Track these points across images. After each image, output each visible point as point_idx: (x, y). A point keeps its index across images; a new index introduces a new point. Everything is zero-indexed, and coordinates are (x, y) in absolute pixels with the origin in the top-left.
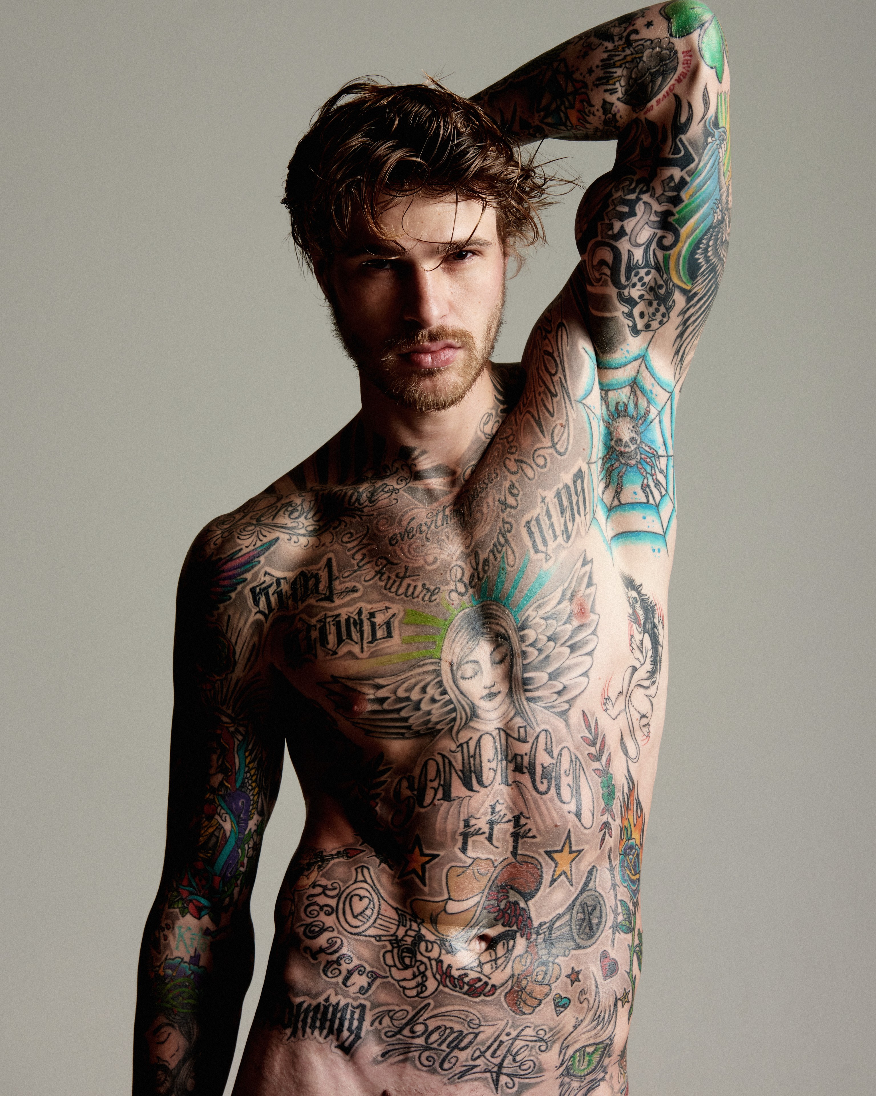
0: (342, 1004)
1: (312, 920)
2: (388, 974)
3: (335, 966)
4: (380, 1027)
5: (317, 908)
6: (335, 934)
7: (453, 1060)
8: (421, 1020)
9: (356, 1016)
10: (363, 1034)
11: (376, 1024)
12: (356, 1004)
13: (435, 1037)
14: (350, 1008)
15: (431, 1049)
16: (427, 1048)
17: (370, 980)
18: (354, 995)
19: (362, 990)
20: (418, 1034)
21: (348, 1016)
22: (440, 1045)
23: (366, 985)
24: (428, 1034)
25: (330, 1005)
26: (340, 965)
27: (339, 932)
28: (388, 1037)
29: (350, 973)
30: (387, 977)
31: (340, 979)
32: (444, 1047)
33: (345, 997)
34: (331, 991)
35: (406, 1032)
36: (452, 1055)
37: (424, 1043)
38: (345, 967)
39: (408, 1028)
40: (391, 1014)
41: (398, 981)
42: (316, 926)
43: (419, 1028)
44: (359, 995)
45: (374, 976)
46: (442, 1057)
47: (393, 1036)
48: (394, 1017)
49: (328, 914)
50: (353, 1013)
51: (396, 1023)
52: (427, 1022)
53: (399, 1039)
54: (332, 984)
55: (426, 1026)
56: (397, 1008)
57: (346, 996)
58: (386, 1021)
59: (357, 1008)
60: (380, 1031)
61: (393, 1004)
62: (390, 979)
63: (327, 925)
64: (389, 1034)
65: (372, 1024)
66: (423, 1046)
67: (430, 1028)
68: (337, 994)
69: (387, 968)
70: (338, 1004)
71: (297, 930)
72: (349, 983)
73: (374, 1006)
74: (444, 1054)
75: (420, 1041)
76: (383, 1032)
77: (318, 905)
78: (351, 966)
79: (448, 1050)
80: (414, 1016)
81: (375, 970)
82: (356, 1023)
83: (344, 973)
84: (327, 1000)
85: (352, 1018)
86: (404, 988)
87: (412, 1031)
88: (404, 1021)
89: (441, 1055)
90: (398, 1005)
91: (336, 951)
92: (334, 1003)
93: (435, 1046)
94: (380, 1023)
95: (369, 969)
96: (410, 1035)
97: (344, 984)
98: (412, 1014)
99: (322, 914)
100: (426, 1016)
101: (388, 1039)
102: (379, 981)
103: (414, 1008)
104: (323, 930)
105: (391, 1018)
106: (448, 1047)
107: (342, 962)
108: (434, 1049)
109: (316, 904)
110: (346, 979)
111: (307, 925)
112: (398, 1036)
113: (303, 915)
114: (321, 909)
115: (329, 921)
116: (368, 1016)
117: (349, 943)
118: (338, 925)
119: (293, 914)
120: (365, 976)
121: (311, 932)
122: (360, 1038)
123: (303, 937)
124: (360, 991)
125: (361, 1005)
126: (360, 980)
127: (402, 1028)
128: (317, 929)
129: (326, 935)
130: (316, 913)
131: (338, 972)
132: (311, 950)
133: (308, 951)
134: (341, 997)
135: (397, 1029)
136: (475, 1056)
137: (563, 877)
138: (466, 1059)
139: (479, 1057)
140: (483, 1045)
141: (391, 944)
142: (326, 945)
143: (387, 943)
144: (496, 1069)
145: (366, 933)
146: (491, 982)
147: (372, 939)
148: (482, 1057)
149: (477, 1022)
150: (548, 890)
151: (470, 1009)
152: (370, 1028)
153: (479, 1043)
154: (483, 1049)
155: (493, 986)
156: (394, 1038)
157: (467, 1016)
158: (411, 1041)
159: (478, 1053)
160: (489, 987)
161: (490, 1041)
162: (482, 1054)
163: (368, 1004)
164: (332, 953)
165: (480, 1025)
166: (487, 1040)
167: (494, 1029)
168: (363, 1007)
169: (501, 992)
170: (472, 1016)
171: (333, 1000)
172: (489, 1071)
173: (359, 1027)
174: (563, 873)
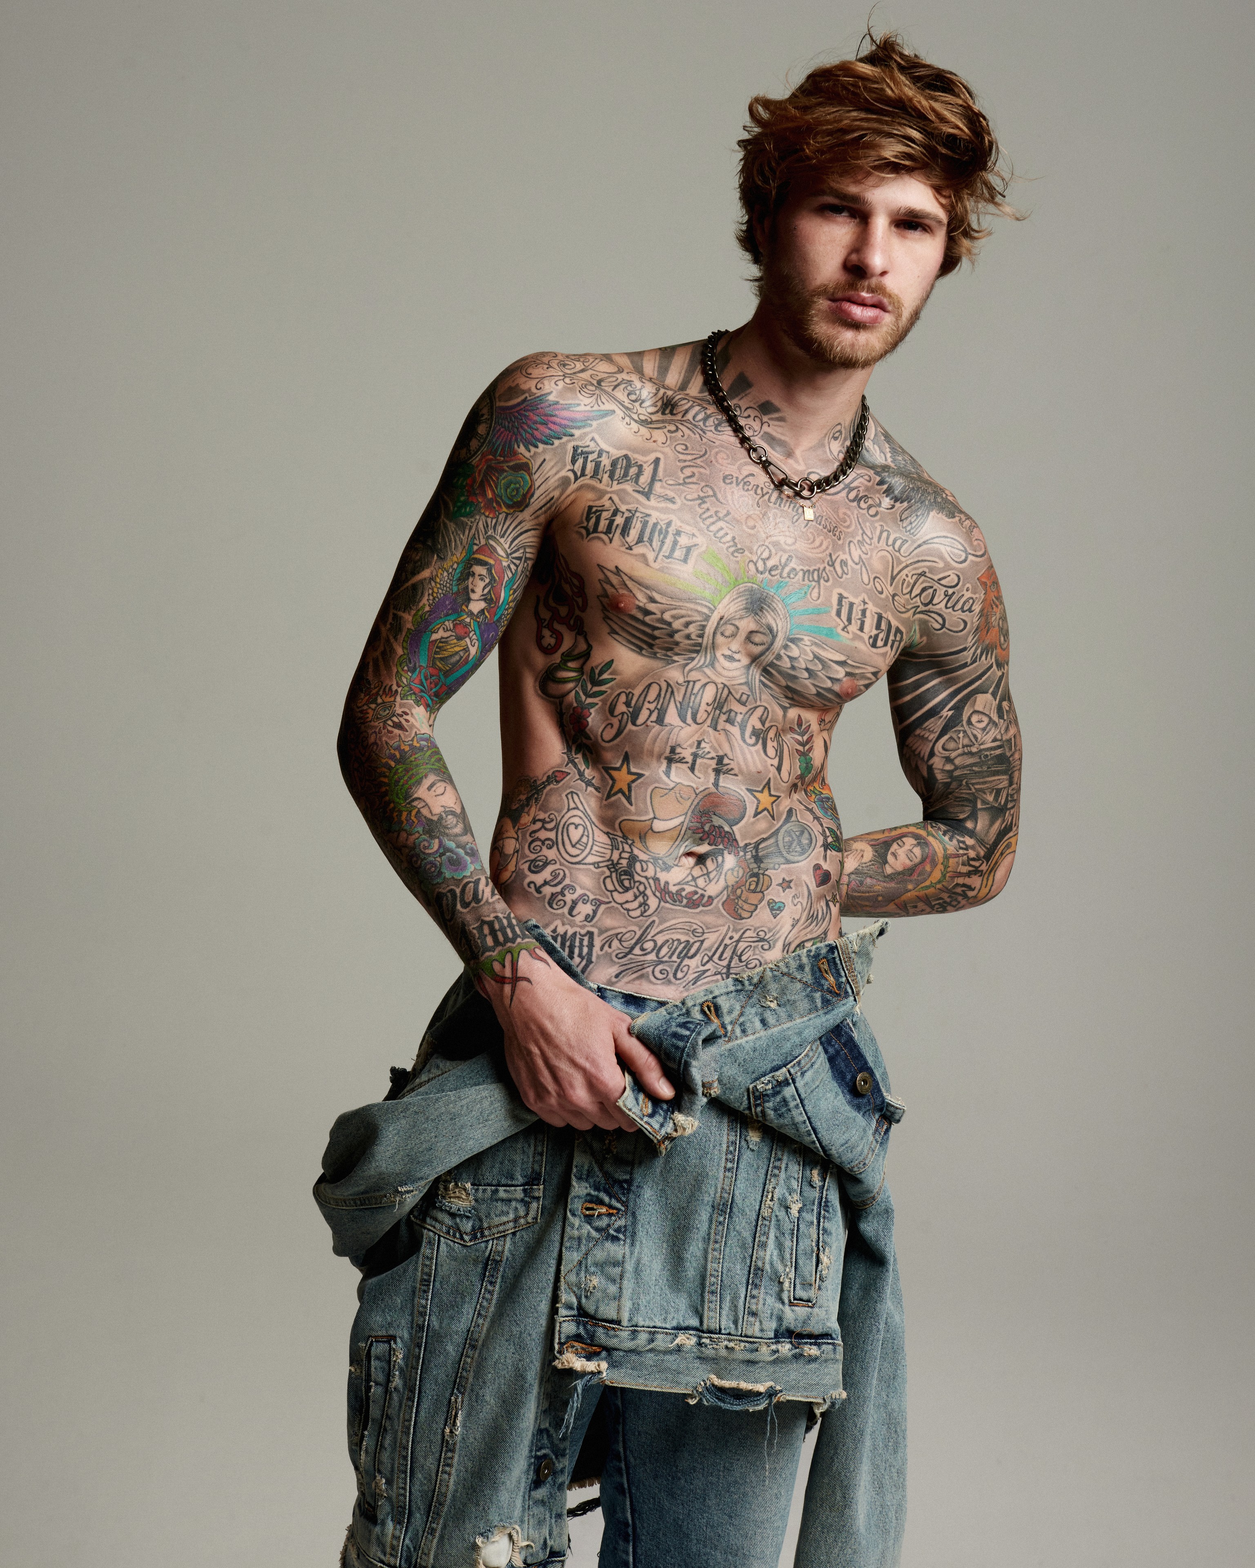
0: (570, 933)
1: (536, 855)
2: (611, 899)
3: (560, 897)
4: (610, 951)
5: (538, 843)
6: (558, 866)
7: (685, 970)
8: (649, 937)
9: (585, 942)
10: (594, 959)
11: (606, 948)
12: (583, 931)
13: (664, 950)
14: (578, 936)
15: (662, 963)
16: (658, 962)
17: (594, 908)
18: (581, 924)
19: (589, 918)
20: (648, 950)
21: (577, 944)
22: (670, 957)
23: (591, 913)
24: (656, 949)
26: (564, 896)
27: (561, 864)
28: (619, 958)
29: (575, 903)
30: (610, 902)
31: (566, 910)
32: (674, 958)
33: (572, 927)
34: (558, 922)
35: (637, 951)
36: (683, 964)
37: (654, 958)
38: (569, 897)
39: (638, 947)
40: (619, 936)
41: (621, 904)
42: (540, 861)
43: (649, 945)
44: (586, 923)
45: (598, 903)
46: (674, 968)
47: (625, 956)
48: (623, 939)
49: (549, 848)
50: (581, 940)
51: (625, 944)
52: (655, 938)
53: (631, 959)
54: (558, 915)
55: (655, 942)
56: (624, 931)
57: (573, 924)
58: (615, 943)
59: (585, 935)
60: (611, 954)
61: (619, 927)
62: (613, 904)
63: (550, 859)
64: (620, 956)
65: (602, 949)
66: (654, 961)
67: (658, 944)
68: (563, 924)
69: (609, 894)
70: (566, 933)
71: (522, 867)
72: (574, 913)
73: (601, 932)
74: (675, 965)
75: (651, 957)
76: (614, 954)
77: (539, 840)
78: (575, 896)
79: (678, 961)
80: (642, 935)
81: (598, 897)
82: (585, 950)
83: (569, 904)
84: (554, 931)
85: (581, 945)
86: (628, 910)
87: (642, 949)
88: (633, 941)
89: (672, 966)
90: (624, 927)
91: (559, 883)
92: (562, 933)
93: (666, 959)
94: (610, 947)
95: (592, 897)
96: (640, 953)
97: (570, 913)
98: (639, 933)
99: (544, 848)
100: (652, 933)
101: (619, 962)
102: (603, 907)
103: (640, 928)
104: (546, 864)
105: (620, 941)
106: (678, 957)
107: (566, 892)
108: (666, 962)
110: (572, 909)
111: (532, 861)
112: (630, 956)
113: (527, 851)
114: (543, 843)
115: (551, 854)
116: (598, 943)
117: (571, 873)
118: (559, 857)
119: (517, 852)
120: (589, 904)
121: (535, 867)
122: (592, 962)
123: (527, 872)
124: (586, 920)
125: (588, 932)
126: (585, 909)
127: (632, 948)
128: (541, 864)
129: (550, 868)
130: (538, 848)
131: (562, 903)
132: (535, 885)
133: (532, 885)
134: (567, 927)
135: (628, 950)
136: (704, 961)
137: (766, 812)
138: (697, 966)
139: (708, 962)
140: (710, 951)
141: (609, 869)
142: (549, 878)
143: (605, 869)
144: (725, 970)
145: (585, 861)
146: (707, 894)
147: (592, 867)
148: (711, 962)
149: (700, 930)
150: (752, 820)
151: (692, 920)
152: (600, 953)
153: (705, 950)
154: (710, 954)
155: (710, 897)
156: (625, 959)
157: (691, 926)
158: (642, 958)
159: (706, 958)
160: (706, 899)
161: (716, 946)
162: (710, 958)
163: (595, 931)
164: (555, 886)
165: (703, 933)
166: (712, 946)
167: (717, 934)
168: (590, 934)
169: (718, 902)
170: (695, 926)
171: (561, 930)
172: (720, 973)
173: (590, 953)
174: (765, 809)
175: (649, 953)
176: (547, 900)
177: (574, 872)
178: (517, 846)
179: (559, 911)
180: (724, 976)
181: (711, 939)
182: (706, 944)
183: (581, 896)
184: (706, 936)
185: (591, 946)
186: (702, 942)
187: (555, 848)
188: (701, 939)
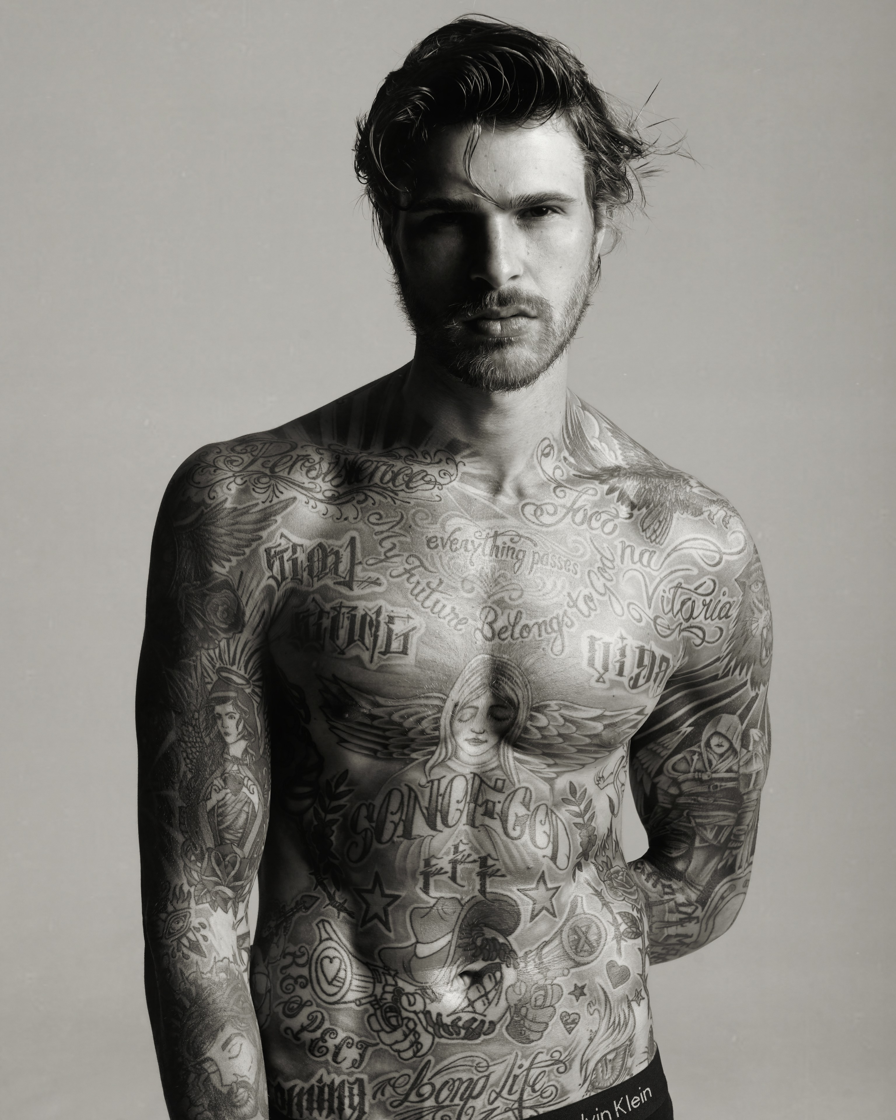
0: (337, 1082)
1: (289, 996)
2: (378, 1041)
3: (321, 1044)
4: (383, 1099)
5: (291, 981)
6: (314, 1008)
7: (470, 1111)
8: (425, 1081)
9: (356, 1091)
10: (367, 1109)
11: (379, 1095)
12: (352, 1079)
13: (444, 1093)
14: (347, 1085)
15: (443, 1107)
16: (440, 1107)
17: (361, 1051)
18: (347, 1071)
19: (356, 1064)
20: (426, 1096)
21: (347, 1093)
22: (452, 1100)
23: (357, 1057)
24: (436, 1093)
25: (324, 1086)
26: (326, 1041)
27: (318, 1005)
28: (395, 1107)
29: (338, 1048)
30: (378, 1044)
31: (329, 1057)
32: (457, 1101)
33: (339, 1075)
34: (322, 1071)
35: (413, 1097)
36: (468, 1106)
37: (434, 1104)
38: (331, 1043)
39: (414, 1093)
40: (392, 1082)
41: (390, 1046)
42: (294, 1002)
43: (426, 1090)
44: (353, 1069)
45: (363, 1046)
46: (457, 1112)
47: (400, 1105)
48: (396, 1085)
49: (304, 987)
50: (351, 1090)
51: (399, 1090)
52: (432, 1081)
53: (408, 1107)
54: (321, 1063)
55: (433, 1085)
56: (397, 1075)
57: (339, 1072)
58: (389, 1090)
59: (354, 1083)
60: (384, 1103)
61: (391, 1072)
62: (381, 1046)
63: (305, 999)
64: (395, 1104)
65: (374, 1097)
66: (434, 1107)
67: (438, 1086)
68: (329, 1073)
69: (375, 1034)
70: (333, 1082)
71: (276, 1010)
72: (339, 1059)
73: (372, 1079)
74: (459, 1108)
75: (430, 1103)
76: (388, 1103)
77: (292, 977)
78: (338, 1041)
79: (462, 1103)
80: (417, 1079)
81: (363, 1039)
82: (356, 1100)
83: (332, 1049)
84: (320, 1080)
85: (351, 1095)
86: (399, 1052)
87: (419, 1095)
88: (408, 1087)
89: (455, 1110)
90: (397, 1071)
91: (318, 1027)
92: (328, 1083)
93: (447, 1103)
94: (383, 1094)
95: (356, 1039)
96: (417, 1099)
97: (335, 1060)
98: (413, 1077)
99: (297, 987)
100: (429, 1075)
101: (395, 1110)
102: (370, 1051)
103: (414, 1070)
104: (302, 1005)
105: (394, 1087)
106: (461, 1099)
107: (327, 1037)
108: (448, 1106)
109: (289, 977)
110: (336, 1055)
111: (286, 1003)
112: (407, 1104)
113: (279, 991)
114: (296, 982)
115: (306, 994)
116: (369, 1090)
117: (330, 1015)
118: (315, 997)
119: (269, 991)
120: (354, 1047)
121: (291, 1009)
122: (365, 1113)
123: (282, 1017)
124: (353, 1066)
125: (357, 1080)
126: (351, 1054)
127: (408, 1095)
128: (296, 1006)
129: (306, 1011)
130: (291, 987)
131: (324, 1049)
132: (292, 1031)
133: (289, 1032)
134: (334, 1076)
135: (403, 1097)
136: (492, 1098)
137: (544, 912)
138: (484, 1106)
139: (496, 1099)
140: (497, 1086)
141: (372, 1006)
142: (306, 1022)
143: (368, 1006)
144: (516, 1105)
145: (345, 1000)
146: (487, 1019)
147: (353, 1005)
148: (500, 1099)
149: (484, 1064)
150: (529, 925)
151: (473, 1054)
152: (373, 1102)
153: (492, 1086)
154: (498, 1090)
155: (491, 1022)
156: (401, 1107)
157: (473, 1061)
158: (419, 1105)
159: (494, 1095)
160: (487, 1025)
161: (504, 1079)
162: (499, 1094)
163: (365, 1077)
164: (314, 1031)
165: (488, 1066)
166: (500, 1079)
167: (504, 1065)
168: (360, 1082)
169: (501, 1027)
170: (478, 1060)
171: (327, 1080)
172: (511, 1109)
173: (362, 1103)
174: (543, 908)
175: (427, 1099)
176: (307, 1047)
177: (333, 1013)
178: (269, 985)
179: (322, 1059)
180: (516, 1112)
181: (498, 1071)
182: (493, 1079)
183: (344, 1040)
184: (491, 1069)
185: (362, 1094)
186: (488, 1077)
187: (309, 987)
188: (486, 1073)
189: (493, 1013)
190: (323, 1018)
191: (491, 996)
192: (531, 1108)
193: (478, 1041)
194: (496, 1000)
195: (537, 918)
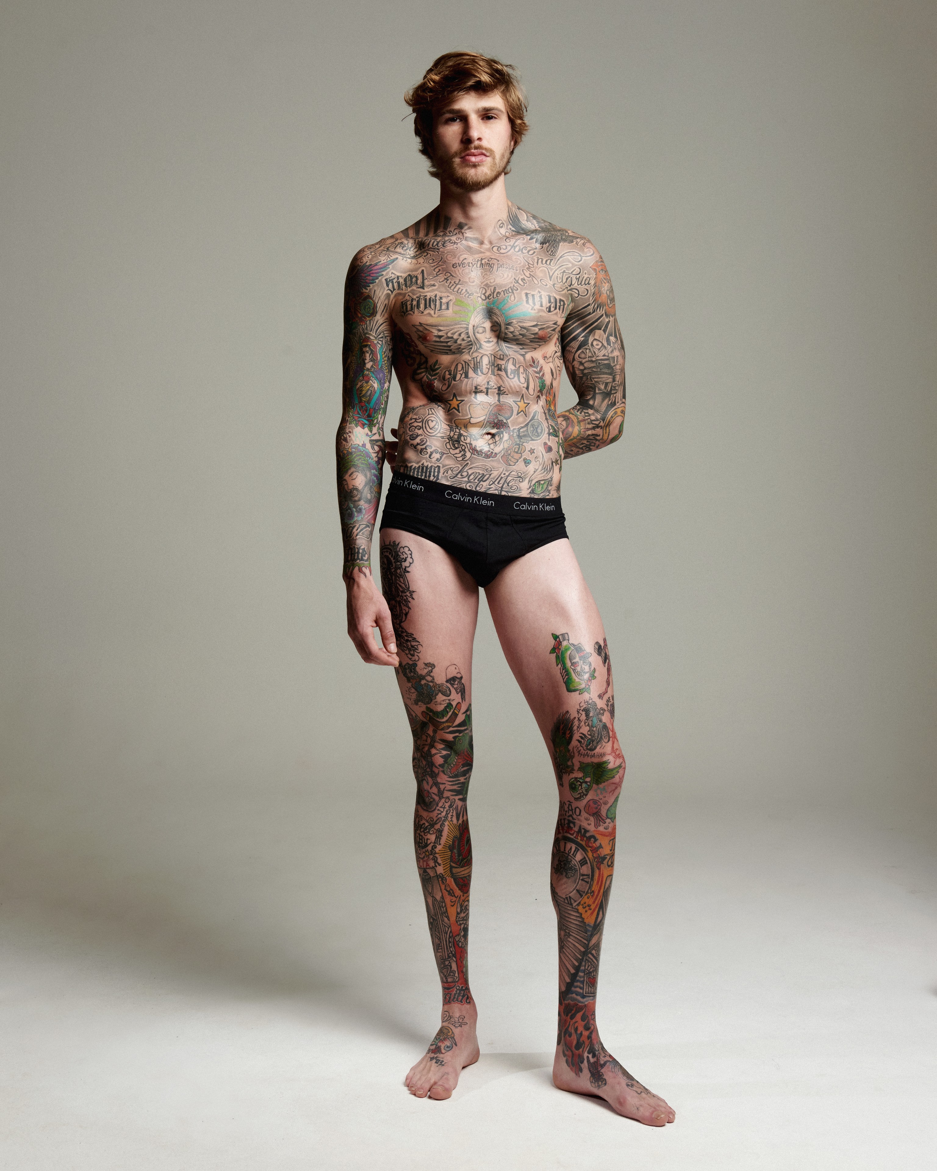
0: (429, 466)
2: (449, 452)
3: (425, 450)
4: (447, 475)
5: (414, 428)
6: (422, 437)
7: (481, 486)
8: (465, 470)
9: (436, 470)
10: (440, 478)
11: (445, 473)
12: (436, 466)
13: (472, 477)
14: (433, 467)
15: (470, 482)
17: (441, 455)
18: (434, 462)
19: (438, 460)
21: (433, 471)
22: (474, 480)
23: (439, 458)
24: (469, 476)
25: (424, 467)
26: (427, 450)
28: (451, 479)
29: (432, 453)
31: (428, 456)
32: (476, 481)
34: (424, 461)
35: (459, 476)
36: (480, 484)
37: (467, 480)
38: (429, 451)
39: (460, 474)
40: (452, 469)
41: (453, 455)
42: (414, 434)
43: (465, 474)
44: (437, 462)
45: (443, 454)
49: (419, 429)
50: (435, 469)
51: (454, 472)
54: (424, 458)
55: (468, 472)
56: (454, 466)
57: (431, 462)
58: (450, 472)
59: (436, 467)
60: (447, 476)
61: (452, 465)
62: (450, 454)
63: (419, 434)
64: (451, 477)
65: (443, 474)
66: (467, 481)
67: (470, 473)
69: (448, 450)
70: (428, 466)
71: (407, 438)
72: (431, 457)
73: (444, 466)
74: (477, 484)
75: (466, 479)
76: (449, 477)
77: (415, 426)
78: (431, 450)
79: (478, 482)
80: (462, 469)
81: (442, 451)
82: (436, 474)
83: (429, 453)
84: (423, 464)
86: (456, 457)
87: (462, 475)
88: (458, 472)
91: (424, 444)
92: (426, 465)
93: (472, 481)
94: (447, 473)
95: (440, 451)
97: (430, 457)
98: (461, 468)
99: (416, 430)
100: (466, 469)
102: (445, 455)
103: (461, 465)
104: (417, 436)
105: (452, 471)
106: (478, 481)
107: (428, 448)
108: (472, 482)
110: (430, 455)
111: (412, 434)
112: (456, 478)
113: (408, 431)
114: (416, 428)
115: (420, 432)
116: (442, 471)
117: (429, 441)
118: (424, 433)
119: (404, 432)
120: (438, 454)
121: (413, 437)
123: (409, 440)
124: (437, 460)
125: (438, 466)
126: (436, 456)
127: (457, 474)
128: (415, 436)
129: (419, 438)
130: (413, 430)
131: (426, 453)
132: (414, 445)
133: (412, 445)
134: (428, 463)
135: (455, 475)
136: (490, 484)
137: (522, 412)
138: (487, 486)
139: (492, 484)
140: (494, 479)
141: (448, 439)
142: (419, 442)
143: (447, 439)
144: (500, 489)
145: (436, 436)
146: (494, 452)
147: (440, 438)
148: (494, 484)
149: (490, 469)
150: (516, 416)
151: (486, 464)
152: (443, 475)
153: (491, 479)
154: (494, 481)
155: (495, 453)
156: (454, 479)
157: (485, 467)
158: (461, 479)
159: (491, 482)
160: (493, 454)
161: (497, 477)
162: (494, 483)
163: (441, 465)
164: (422, 445)
165: (491, 471)
166: (495, 477)
167: (498, 472)
168: (439, 467)
169: (499, 456)
170: (487, 467)
171: (426, 464)
172: (497, 490)
173: (438, 475)
174: (522, 411)
175: (464, 477)
176: (419, 451)
177: (431, 440)
178: (404, 430)
179: (425, 456)
180: (499, 491)
181: (495, 474)
182: (492, 476)
183: (434, 450)
184: (492, 472)
185: (439, 472)
186: (490, 475)
187: (422, 430)
188: (490, 473)
189: (497, 450)
190: (427, 441)
191: (497, 443)
192: (506, 492)
193: (489, 460)
194: (499, 445)
195: (519, 414)
